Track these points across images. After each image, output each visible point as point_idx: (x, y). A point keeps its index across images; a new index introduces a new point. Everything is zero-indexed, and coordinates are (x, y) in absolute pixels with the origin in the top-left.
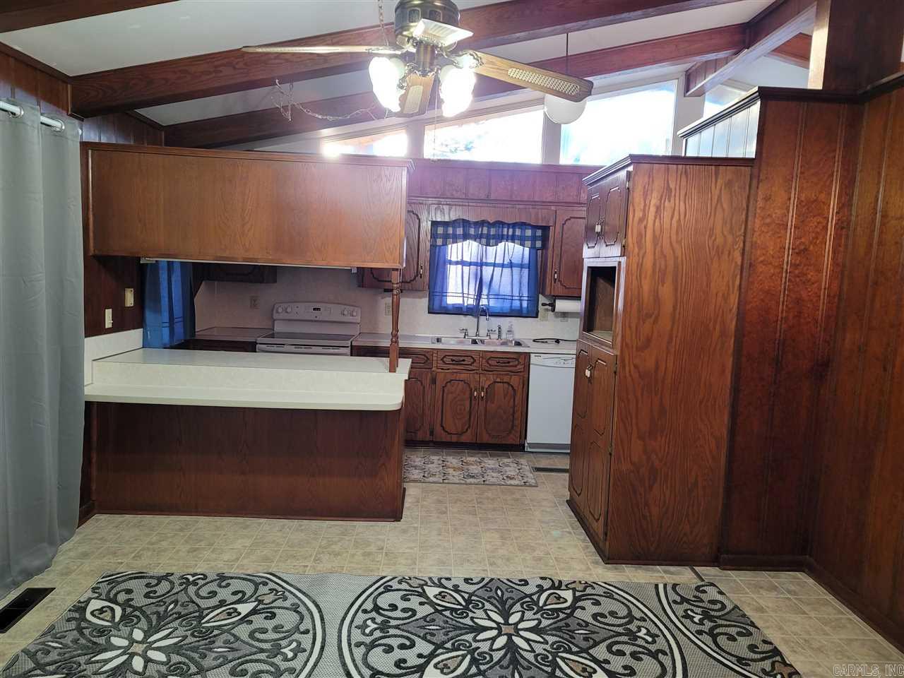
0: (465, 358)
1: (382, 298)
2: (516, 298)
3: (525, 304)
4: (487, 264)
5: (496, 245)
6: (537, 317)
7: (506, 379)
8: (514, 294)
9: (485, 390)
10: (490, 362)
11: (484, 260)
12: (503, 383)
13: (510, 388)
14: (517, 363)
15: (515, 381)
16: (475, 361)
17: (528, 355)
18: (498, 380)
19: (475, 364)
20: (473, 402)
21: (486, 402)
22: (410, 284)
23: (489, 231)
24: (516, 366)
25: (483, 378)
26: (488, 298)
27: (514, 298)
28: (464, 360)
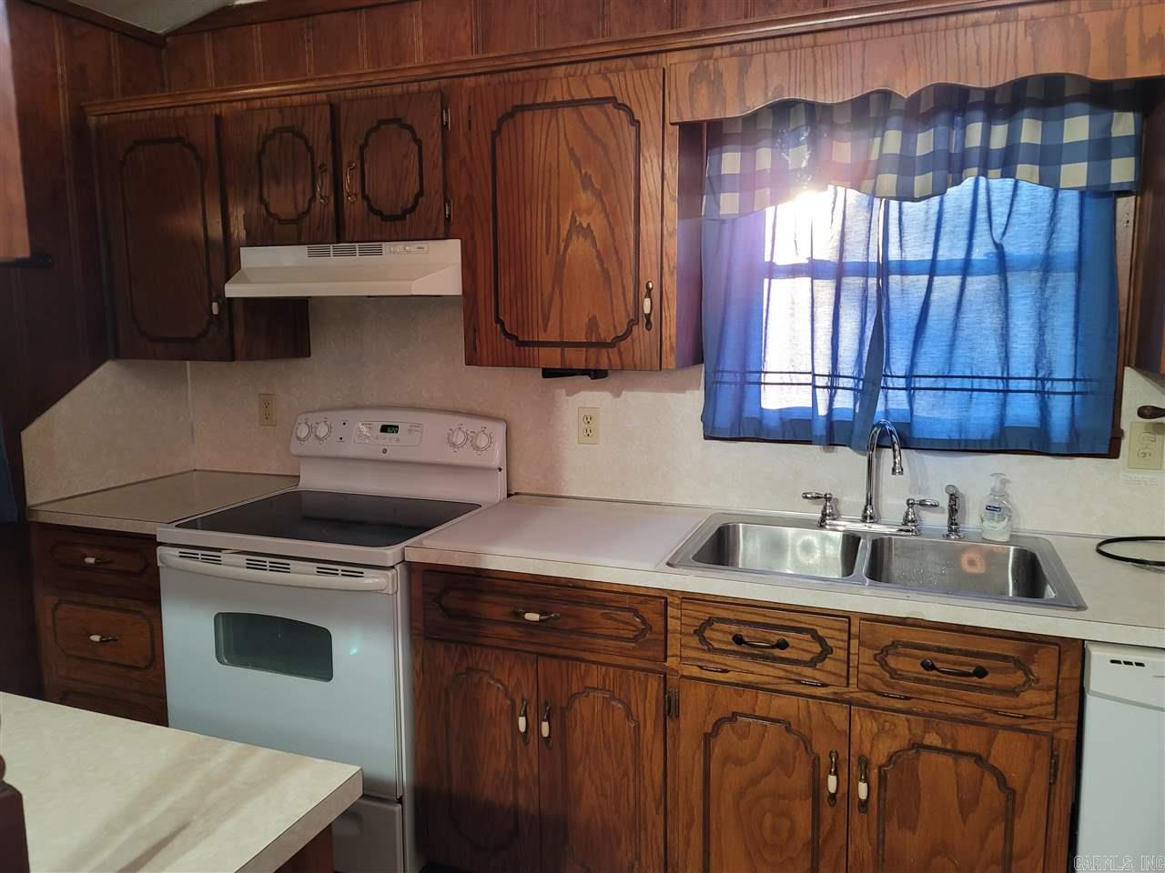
0: (791, 637)
1: (568, 394)
2: (1024, 385)
3: (1060, 409)
4: (904, 268)
5: (940, 191)
6: (1113, 452)
7: (969, 739)
8: (1013, 373)
9: (874, 774)
10: (892, 662)
11: (894, 254)
12: (957, 754)
13: (990, 782)
14: (1019, 677)
15: (1010, 752)
16: (826, 651)
17: (1074, 652)
18: (933, 739)
19: (828, 664)
20: (827, 811)
21: (883, 817)
22: (613, 352)
23: (907, 143)
24: (1012, 692)
25: (864, 725)
26: (910, 389)
27: (1013, 385)
28: (783, 645)
